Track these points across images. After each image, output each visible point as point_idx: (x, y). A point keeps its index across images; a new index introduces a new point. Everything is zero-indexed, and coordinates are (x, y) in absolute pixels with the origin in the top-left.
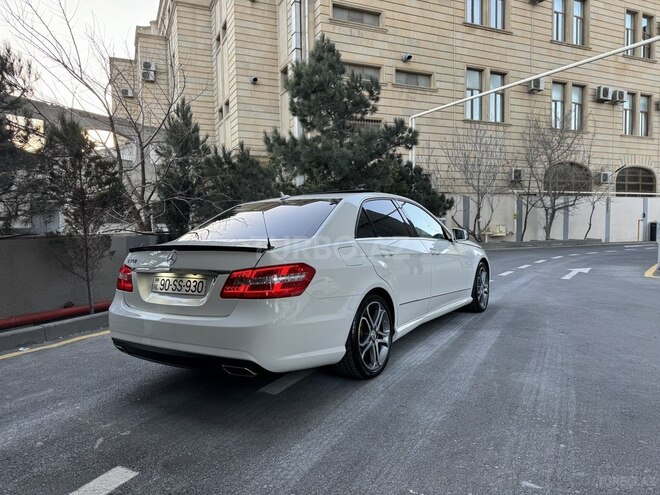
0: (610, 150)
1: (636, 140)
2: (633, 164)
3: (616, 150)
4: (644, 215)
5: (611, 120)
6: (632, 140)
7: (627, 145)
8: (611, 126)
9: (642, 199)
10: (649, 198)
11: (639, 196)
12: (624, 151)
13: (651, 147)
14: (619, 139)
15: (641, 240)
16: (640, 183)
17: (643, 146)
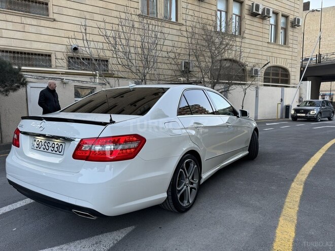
0: (260, 53)
1: (278, 47)
2: (275, 64)
3: (264, 53)
4: (282, 100)
5: (261, 30)
6: (275, 47)
7: (272, 50)
8: (261, 34)
9: (280, 89)
10: (285, 88)
11: (279, 86)
12: (270, 54)
13: (287, 53)
14: (266, 45)
15: (279, 117)
16: (280, 77)
17: (283, 52)
